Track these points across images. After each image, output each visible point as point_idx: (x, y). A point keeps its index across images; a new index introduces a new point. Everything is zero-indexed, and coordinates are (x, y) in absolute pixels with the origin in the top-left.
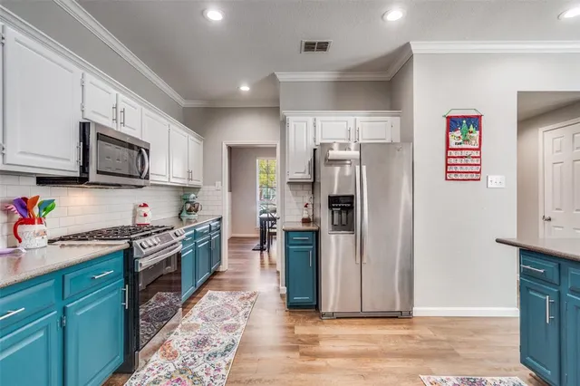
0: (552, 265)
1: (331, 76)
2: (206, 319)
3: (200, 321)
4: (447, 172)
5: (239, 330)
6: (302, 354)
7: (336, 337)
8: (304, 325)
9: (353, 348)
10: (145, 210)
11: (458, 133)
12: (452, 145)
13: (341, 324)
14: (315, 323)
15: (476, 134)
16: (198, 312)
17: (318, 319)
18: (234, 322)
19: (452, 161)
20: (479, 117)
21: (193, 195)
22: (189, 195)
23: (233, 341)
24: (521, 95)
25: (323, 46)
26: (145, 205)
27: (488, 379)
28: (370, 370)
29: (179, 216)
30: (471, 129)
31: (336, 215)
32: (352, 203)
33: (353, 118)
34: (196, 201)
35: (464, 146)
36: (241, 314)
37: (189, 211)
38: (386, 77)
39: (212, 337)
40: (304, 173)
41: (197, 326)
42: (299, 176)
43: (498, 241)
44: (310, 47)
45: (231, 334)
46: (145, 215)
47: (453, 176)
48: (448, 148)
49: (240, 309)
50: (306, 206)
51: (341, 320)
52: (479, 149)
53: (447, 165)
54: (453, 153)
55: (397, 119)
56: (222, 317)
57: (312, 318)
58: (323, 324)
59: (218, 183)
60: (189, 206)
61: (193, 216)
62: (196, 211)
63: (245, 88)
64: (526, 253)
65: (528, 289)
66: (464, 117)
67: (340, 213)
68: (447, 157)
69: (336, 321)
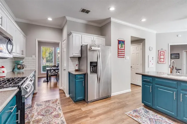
0: (151, 78)
1: (85, 22)
2: (43, 115)
3: (41, 117)
4: (118, 55)
5: (61, 116)
6: (91, 118)
7: (96, 109)
8: (84, 107)
9: (103, 110)
10: (3, 69)
11: (120, 45)
12: (119, 48)
13: (94, 104)
14: (87, 105)
15: (124, 46)
16: (37, 113)
17: (86, 104)
18: (57, 113)
19: (119, 52)
20: (124, 41)
21: (21, 61)
22: (20, 61)
23: (62, 121)
24: (132, 37)
25: (88, 12)
26: (3, 67)
27: (137, 109)
28: (113, 116)
29: (13, 71)
30: (123, 44)
31: (91, 68)
32: (97, 64)
33: (93, 37)
34: (23, 64)
35: (121, 48)
36: (57, 108)
37: (19, 69)
38: (100, 26)
39: (51, 122)
40: (78, 54)
41: (41, 119)
42: (77, 55)
43: (136, 73)
44: (83, 11)
45: (59, 118)
46: (3, 72)
47: (119, 56)
48: (118, 49)
49: (55, 107)
50: (77, 65)
51: (94, 102)
52: (124, 50)
53: (118, 53)
54: (119, 50)
55: (105, 39)
56: (50, 113)
57: (84, 104)
58: (89, 105)
59: (34, 56)
60: (19, 66)
61: (21, 71)
62: (23, 68)
63: (50, 19)
64: (144, 76)
65: (145, 85)
66: (122, 41)
67: (93, 67)
68: (118, 51)
69: (93, 103)
